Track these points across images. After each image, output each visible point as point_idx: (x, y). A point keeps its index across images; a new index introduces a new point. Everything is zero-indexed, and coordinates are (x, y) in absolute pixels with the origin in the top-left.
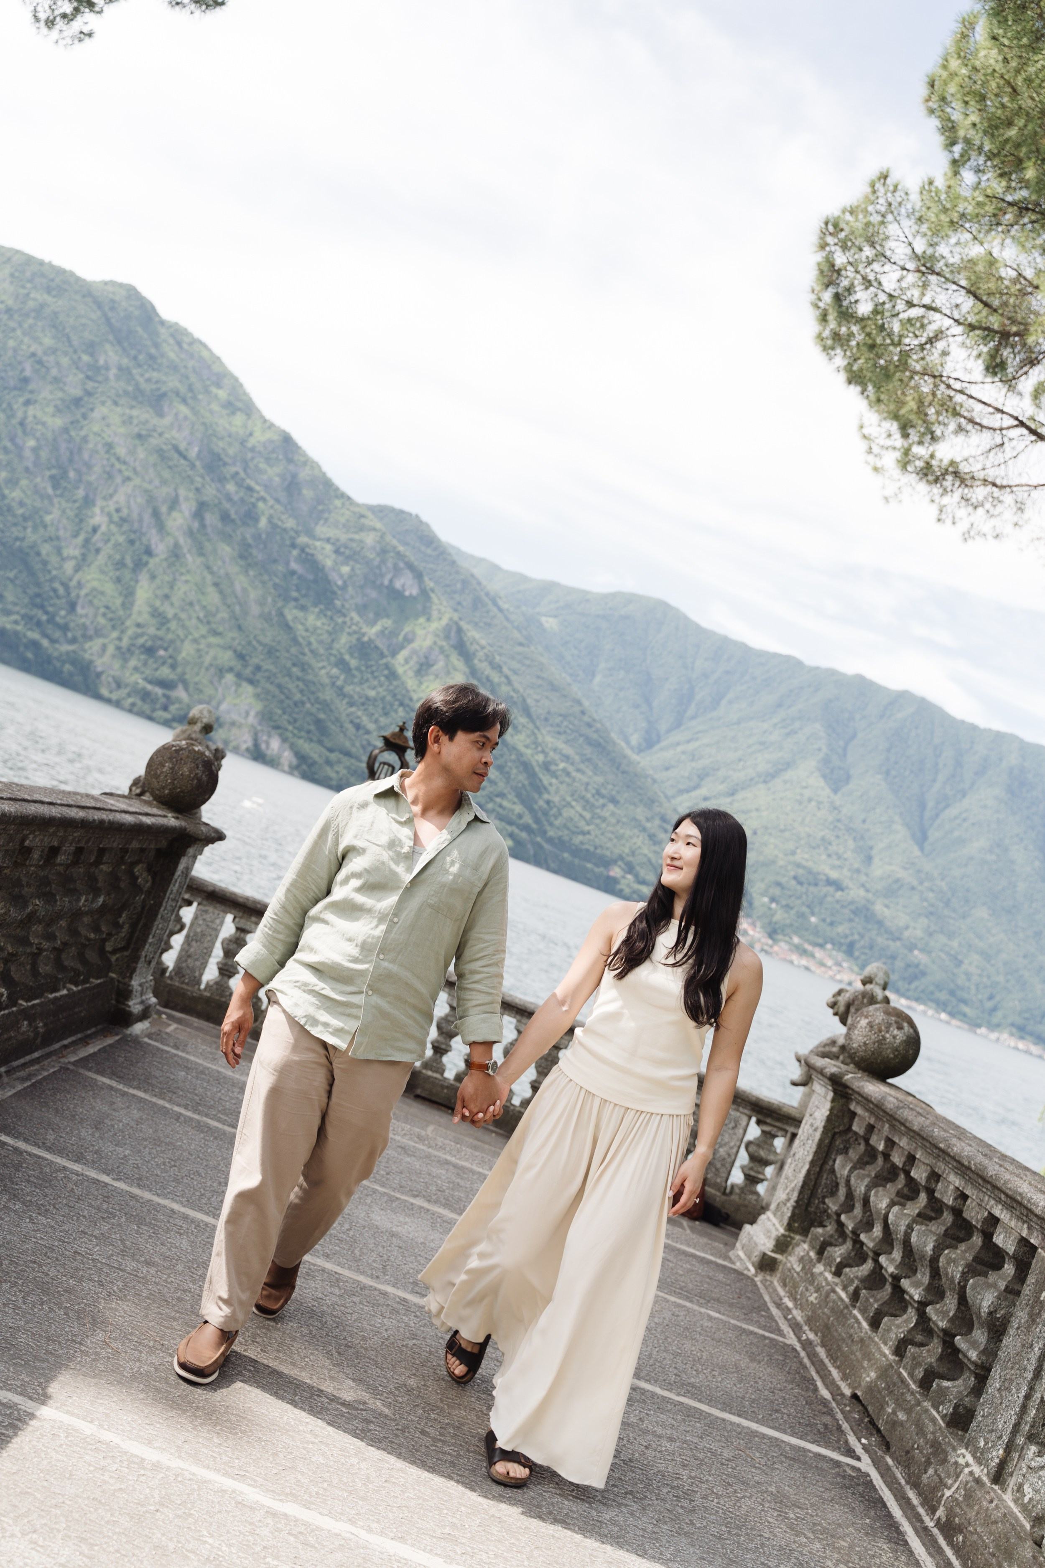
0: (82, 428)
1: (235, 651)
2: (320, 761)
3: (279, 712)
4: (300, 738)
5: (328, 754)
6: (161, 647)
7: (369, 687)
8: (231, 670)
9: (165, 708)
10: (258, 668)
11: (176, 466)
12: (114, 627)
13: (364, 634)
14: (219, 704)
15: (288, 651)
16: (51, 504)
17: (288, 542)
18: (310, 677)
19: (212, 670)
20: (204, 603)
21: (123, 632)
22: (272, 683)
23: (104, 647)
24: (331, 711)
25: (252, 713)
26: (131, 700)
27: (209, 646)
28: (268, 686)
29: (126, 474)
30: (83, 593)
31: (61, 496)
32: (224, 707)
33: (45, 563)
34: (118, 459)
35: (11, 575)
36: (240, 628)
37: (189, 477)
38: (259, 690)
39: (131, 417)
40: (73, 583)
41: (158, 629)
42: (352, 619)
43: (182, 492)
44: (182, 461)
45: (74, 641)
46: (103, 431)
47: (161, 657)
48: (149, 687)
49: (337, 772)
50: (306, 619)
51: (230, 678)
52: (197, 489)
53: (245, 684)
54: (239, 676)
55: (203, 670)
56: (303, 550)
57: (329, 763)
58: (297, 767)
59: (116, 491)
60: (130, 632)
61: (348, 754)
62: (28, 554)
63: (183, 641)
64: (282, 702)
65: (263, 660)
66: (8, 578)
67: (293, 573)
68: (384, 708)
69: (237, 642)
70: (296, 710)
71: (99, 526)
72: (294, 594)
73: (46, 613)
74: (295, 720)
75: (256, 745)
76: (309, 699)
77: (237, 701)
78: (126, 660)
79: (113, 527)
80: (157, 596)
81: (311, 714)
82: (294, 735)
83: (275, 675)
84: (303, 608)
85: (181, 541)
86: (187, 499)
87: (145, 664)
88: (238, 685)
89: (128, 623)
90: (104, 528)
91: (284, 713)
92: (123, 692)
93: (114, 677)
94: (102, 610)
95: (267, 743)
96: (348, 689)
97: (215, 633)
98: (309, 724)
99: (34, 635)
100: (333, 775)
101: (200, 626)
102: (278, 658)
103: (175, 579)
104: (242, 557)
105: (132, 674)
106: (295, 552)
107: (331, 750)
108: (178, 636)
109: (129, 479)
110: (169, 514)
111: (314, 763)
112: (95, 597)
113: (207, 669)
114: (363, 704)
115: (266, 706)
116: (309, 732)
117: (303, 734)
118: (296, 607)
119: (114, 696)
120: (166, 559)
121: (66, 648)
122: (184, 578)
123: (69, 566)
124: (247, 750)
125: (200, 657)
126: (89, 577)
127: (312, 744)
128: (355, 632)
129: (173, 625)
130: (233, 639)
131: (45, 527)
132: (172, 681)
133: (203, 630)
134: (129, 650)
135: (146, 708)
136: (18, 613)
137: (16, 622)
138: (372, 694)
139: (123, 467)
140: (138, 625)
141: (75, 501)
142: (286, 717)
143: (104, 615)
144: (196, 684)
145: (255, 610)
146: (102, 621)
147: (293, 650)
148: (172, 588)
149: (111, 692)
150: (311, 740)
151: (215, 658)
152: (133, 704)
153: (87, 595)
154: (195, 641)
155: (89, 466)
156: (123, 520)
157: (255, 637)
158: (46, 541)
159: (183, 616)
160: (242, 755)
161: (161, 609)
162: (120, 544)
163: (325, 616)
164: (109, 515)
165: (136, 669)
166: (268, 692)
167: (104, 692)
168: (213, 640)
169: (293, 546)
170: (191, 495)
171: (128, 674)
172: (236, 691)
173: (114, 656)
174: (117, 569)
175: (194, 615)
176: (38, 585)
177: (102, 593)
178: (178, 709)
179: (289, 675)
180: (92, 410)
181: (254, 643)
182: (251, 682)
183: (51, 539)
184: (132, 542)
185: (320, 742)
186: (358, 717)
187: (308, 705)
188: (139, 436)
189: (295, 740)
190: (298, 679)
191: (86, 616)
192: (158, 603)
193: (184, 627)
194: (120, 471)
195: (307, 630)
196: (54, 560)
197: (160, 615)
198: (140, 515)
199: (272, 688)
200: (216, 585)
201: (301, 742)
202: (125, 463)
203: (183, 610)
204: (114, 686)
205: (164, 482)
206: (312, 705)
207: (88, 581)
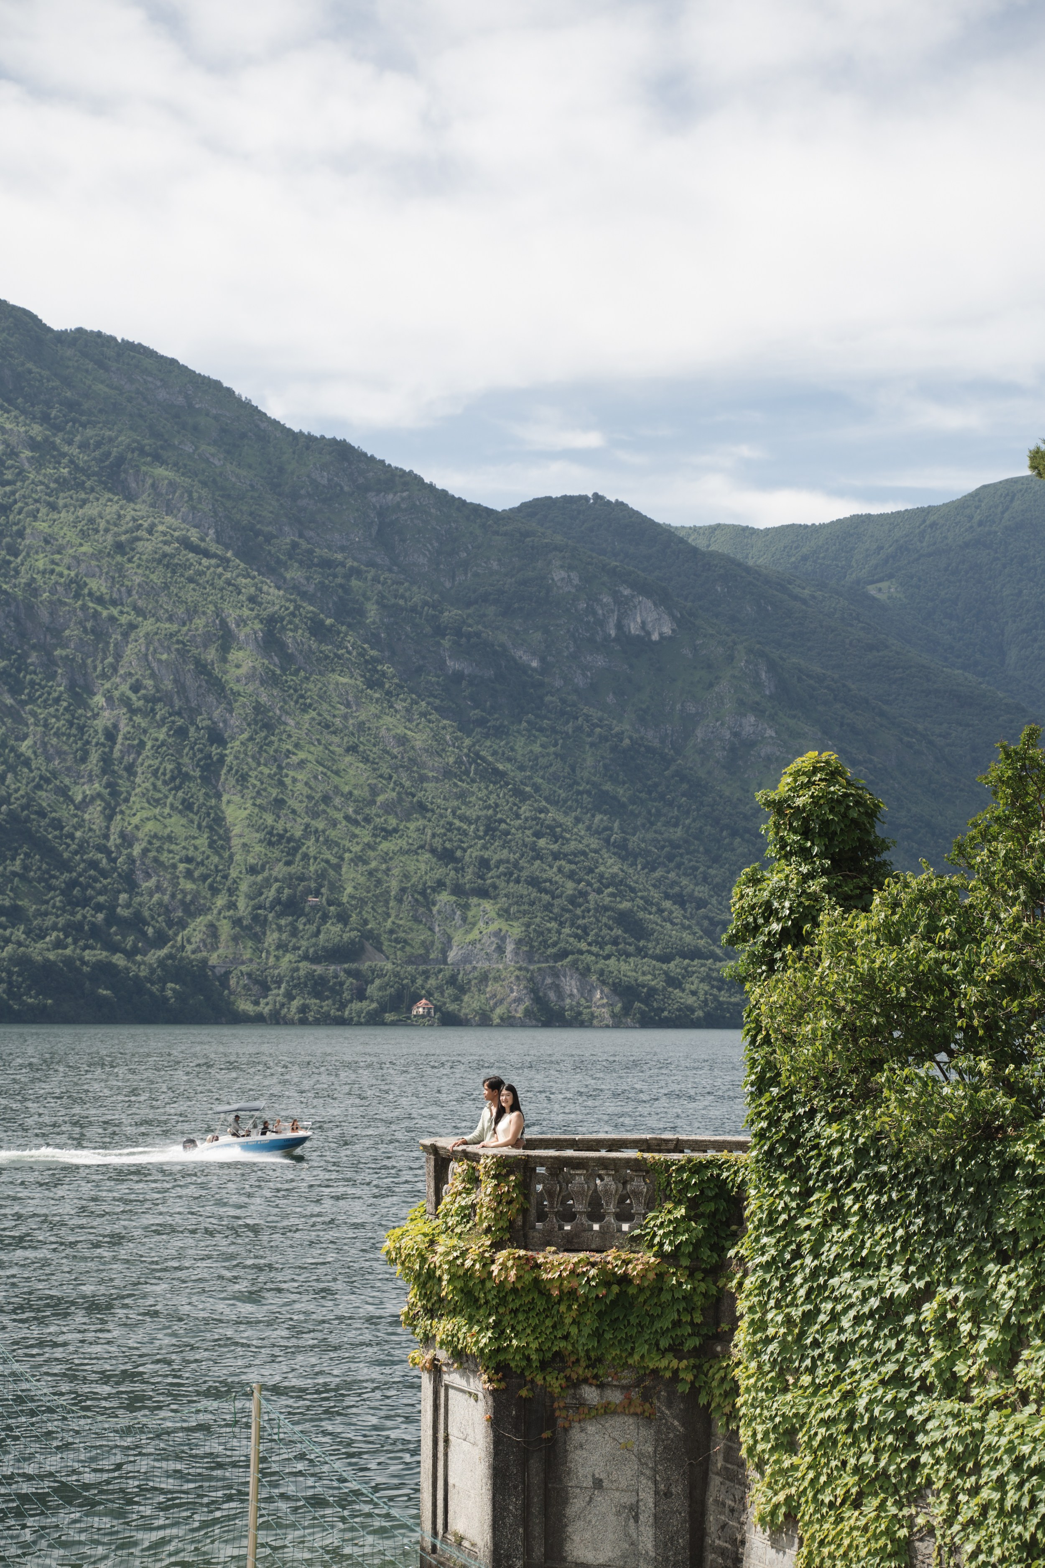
0: (17, 572)
1: (433, 851)
2: (658, 983)
3: (553, 925)
4: (608, 957)
5: (665, 966)
6: (308, 892)
7: (667, 824)
8: (440, 885)
9: (361, 995)
10: (484, 863)
11: (202, 573)
12: (214, 891)
13: (620, 736)
14: (444, 952)
15: (518, 816)
16: (19, 720)
17: (428, 630)
18: (573, 845)
19: (408, 898)
20: (346, 789)
21: (231, 892)
22: (518, 881)
23: (213, 929)
24: (633, 890)
25: (510, 947)
26: (296, 1003)
27: (386, 858)
28: (512, 887)
29: (124, 619)
30: (136, 851)
31: (32, 700)
32: (453, 955)
33: (57, 824)
34: (100, 600)
35: (17, 866)
36: (422, 808)
37: (228, 583)
38: (503, 901)
39: (91, 521)
40: (114, 840)
41: (288, 863)
42: (587, 718)
43: (232, 615)
44: (205, 562)
45: (161, 940)
46: (53, 562)
47: (314, 908)
48: (319, 969)
49: (694, 993)
50: (512, 749)
51: (444, 898)
52: (252, 599)
53: (474, 900)
54: (458, 890)
55: (392, 904)
56: (458, 633)
57: (673, 982)
58: (627, 1010)
59: (118, 656)
60: (244, 887)
61: (695, 954)
62: (27, 820)
63: (337, 868)
64: (548, 907)
65: (484, 847)
66: (15, 874)
67: (458, 677)
68: (707, 852)
69: (429, 832)
70: (578, 912)
71: (115, 726)
72: (475, 713)
73: (99, 908)
74: (585, 929)
75: (539, 1000)
76: (589, 884)
77: (474, 935)
78: (258, 939)
79: (138, 719)
80: (260, 807)
81: (606, 909)
82: (597, 955)
83: (516, 865)
84: (499, 732)
85: (264, 699)
86: (242, 622)
87: (294, 933)
88: (466, 907)
89: (233, 874)
90: (124, 728)
91: (562, 924)
92: (277, 994)
93: (249, 975)
94: (182, 867)
95: (558, 988)
96: (634, 842)
97: (388, 833)
98: (612, 930)
99: (95, 955)
100: (690, 1000)
101: (357, 831)
102: (507, 833)
103: (280, 767)
104: (371, 684)
105: (277, 958)
106: (446, 643)
107: (665, 959)
108: (327, 861)
109: (133, 627)
110: (224, 660)
111: (652, 991)
112: (160, 850)
113: (400, 901)
114: (670, 858)
115: (528, 925)
116: (615, 942)
117: (608, 948)
118: (487, 736)
119: (265, 1008)
120: (251, 739)
121: (154, 956)
122: (295, 759)
123: (94, 814)
124: (528, 1012)
125: (379, 882)
126: (135, 820)
127: (631, 960)
128: (604, 739)
129: (310, 846)
130: (421, 831)
131: (27, 763)
132: (352, 942)
133: (365, 835)
134: (255, 918)
135: (327, 1005)
136: (54, 927)
137: (59, 944)
138: (678, 833)
139: (115, 612)
140: (253, 870)
141: (57, 700)
142: (567, 930)
143: (189, 874)
144: (391, 932)
145: (432, 765)
146: (189, 886)
147: (525, 810)
148: (281, 783)
149: (256, 1003)
150: (628, 955)
151: (406, 876)
152: (303, 1009)
153: (145, 851)
154: (359, 859)
155: (56, 632)
156: (152, 700)
157: (454, 813)
158: (39, 787)
159: (320, 824)
160: (523, 1025)
161: (280, 827)
162: (163, 744)
163: (541, 730)
164: (126, 702)
165: (281, 946)
166: (519, 900)
167: (245, 1006)
168: (385, 846)
169: (440, 631)
170: (246, 612)
171: (272, 961)
172: (464, 919)
173: (235, 939)
174: (177, 788)
175: (339, 816)
176: (65, 866)
177: (170, 839)
178: (381, 988)
179: (539, 856)
180: (21, 534)
181: (457, 823)
182: (483, 893)
183: (48, 781)
184: (182, 732)
185: (641, 952)
186: (674, 883)
187: (592, 896)
188: (119, 547)
189: (601, 964)
190: (556, 856)
191: (159, 888)
192: (269, 819)
193: (329, 843)
194: (112, 619)
195: (522, 768)
196: (64, 812)
197: (281, 837)
198: (176, 681)
199: (522, 889)
200: (352, 749)
201: (612, 961)
202: (114, 603)
203: (315, 815)
204: (256, 988)
205: (193, 612)
206: (599, 892)
207: (137, 827)
